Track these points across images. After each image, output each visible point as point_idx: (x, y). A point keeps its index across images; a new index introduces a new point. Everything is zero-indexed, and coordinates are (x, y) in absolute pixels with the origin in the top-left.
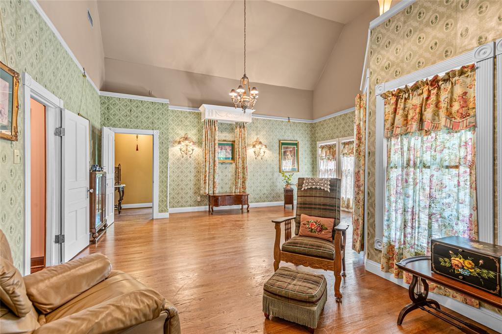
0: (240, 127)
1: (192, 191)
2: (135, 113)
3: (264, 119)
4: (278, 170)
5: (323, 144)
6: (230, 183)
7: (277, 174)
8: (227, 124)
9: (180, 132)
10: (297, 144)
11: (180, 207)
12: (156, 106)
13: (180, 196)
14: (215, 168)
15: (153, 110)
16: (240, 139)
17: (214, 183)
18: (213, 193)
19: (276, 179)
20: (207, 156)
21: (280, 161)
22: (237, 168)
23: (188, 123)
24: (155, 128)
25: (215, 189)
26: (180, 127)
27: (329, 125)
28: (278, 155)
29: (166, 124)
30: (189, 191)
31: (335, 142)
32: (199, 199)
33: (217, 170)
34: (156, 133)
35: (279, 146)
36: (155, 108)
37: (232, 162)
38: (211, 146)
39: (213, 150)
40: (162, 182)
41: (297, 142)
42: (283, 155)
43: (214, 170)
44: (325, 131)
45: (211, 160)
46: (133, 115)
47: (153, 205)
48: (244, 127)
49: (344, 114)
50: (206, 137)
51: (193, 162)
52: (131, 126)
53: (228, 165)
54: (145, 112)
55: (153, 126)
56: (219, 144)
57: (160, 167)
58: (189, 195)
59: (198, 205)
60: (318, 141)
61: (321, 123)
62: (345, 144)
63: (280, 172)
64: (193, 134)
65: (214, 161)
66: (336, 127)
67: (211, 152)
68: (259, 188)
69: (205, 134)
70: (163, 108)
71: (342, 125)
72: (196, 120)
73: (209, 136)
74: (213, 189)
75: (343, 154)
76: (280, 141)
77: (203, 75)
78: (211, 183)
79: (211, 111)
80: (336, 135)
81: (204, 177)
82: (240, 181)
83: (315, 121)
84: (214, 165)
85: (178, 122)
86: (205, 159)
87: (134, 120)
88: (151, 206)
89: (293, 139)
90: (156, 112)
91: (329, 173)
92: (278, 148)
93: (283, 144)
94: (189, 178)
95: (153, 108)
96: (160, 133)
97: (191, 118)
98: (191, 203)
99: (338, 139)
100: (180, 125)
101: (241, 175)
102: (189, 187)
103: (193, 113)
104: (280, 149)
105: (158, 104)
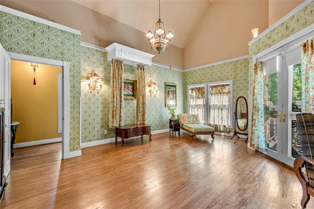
0: (141, 69)
1: (99, 125)
2: (40, 39)
3: (155, 65)
4: (164, 105)
5: (194, 87)
6: (131, 117)
7: (163, 108)
8: (129, 65)
9: (87, 68)
10: (175, 86)
11: (87, 142)
12: (66, 35)
13: (88, 130)
14: (122, 103)
15: (62, 39)
16: (141, 79)
17: (120, 116)
18: (119, 126)
19: (163, 112)
20: (115, 93)
21: (165, 98)
22: (138, 103)
23: (95, 61)
24: (65, 59)
25: (121, 122)
26: (87, 63)
27: (198, 74)
28: (164, 94)
29: (77, 56)
30: (96, 125)
31: (204, 86)
32: (106, 132)
33: (123, 106)
34: (67, 65)
35: (165, 87)
36: (65, 38)
37: (133, 98)
38: (118, 83)
39: (120, 88)
40: (73, 118)
41: (175, 85)
42: (167, 93)
43: (120, 105)
44: (194, 78)
45: (118, 96)
46: (37, 40)
47: (63, 139)
48: (144, 69)
49: (212, 66)
50: (113, 75)
51: (100, 98)
52: (35, 53)
53: (130, 101)
54: (53, 40)
55: (63, 57)
56: (125, 83)
57: (71, 102)
58: (96, 129)
59: (105, 138)
60: (188, 84)
61: (191, 72)
62: (213, 87)
63: (166, 107)
64: (99, 71)
65: (121, 97)
66: (205, 75)
67: (118, 89)
68: (152, 120)
69: (113, 72)
70: (74, 39)
71: (209, 74)
72: (103, 58)
73: (116, 74)
74: (120, 122)
75: (211, 94)
76: (165, 83)
77: (109, 17)
78: (118, 117)
79: (120, 50)
80: (204, 80)
81: (112, 112)
82: (140, 115)
83: (185, 71)
84: (121, 101)
85: (85, 58)
86: (113, 95)
87: (39, 47)
88: (61, 141)
89: (172, 82)
90: (66, 42)
91: (199, 107)
92: (164, 88)
93: (168, 85)
94: (96, 113)
95: (63, 37)
96: (71, 65)
97: (98, 55)
98: (98, 136)
99: (206, 83)
100: (87, 61)
101: (141, 109)
102: (96, 121)
103: (100, 51)
104: (165, 89)
105: (68, 33)
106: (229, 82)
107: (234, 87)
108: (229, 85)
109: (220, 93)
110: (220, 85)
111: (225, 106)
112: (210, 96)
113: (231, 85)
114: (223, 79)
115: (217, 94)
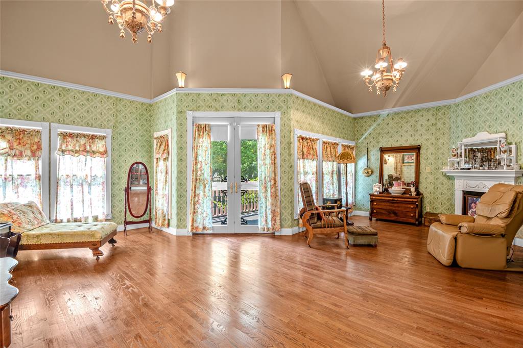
31: (40, 128)
91: (19, 181)
106: (105, 133)
107: (114, 144)
108: (103, 138)
109: (87, 152)
110: (85, 136)
111: (94, 178)
112: (56, 154)
113: (109, 140)
114: (92, 124)
115: (77, 152)
